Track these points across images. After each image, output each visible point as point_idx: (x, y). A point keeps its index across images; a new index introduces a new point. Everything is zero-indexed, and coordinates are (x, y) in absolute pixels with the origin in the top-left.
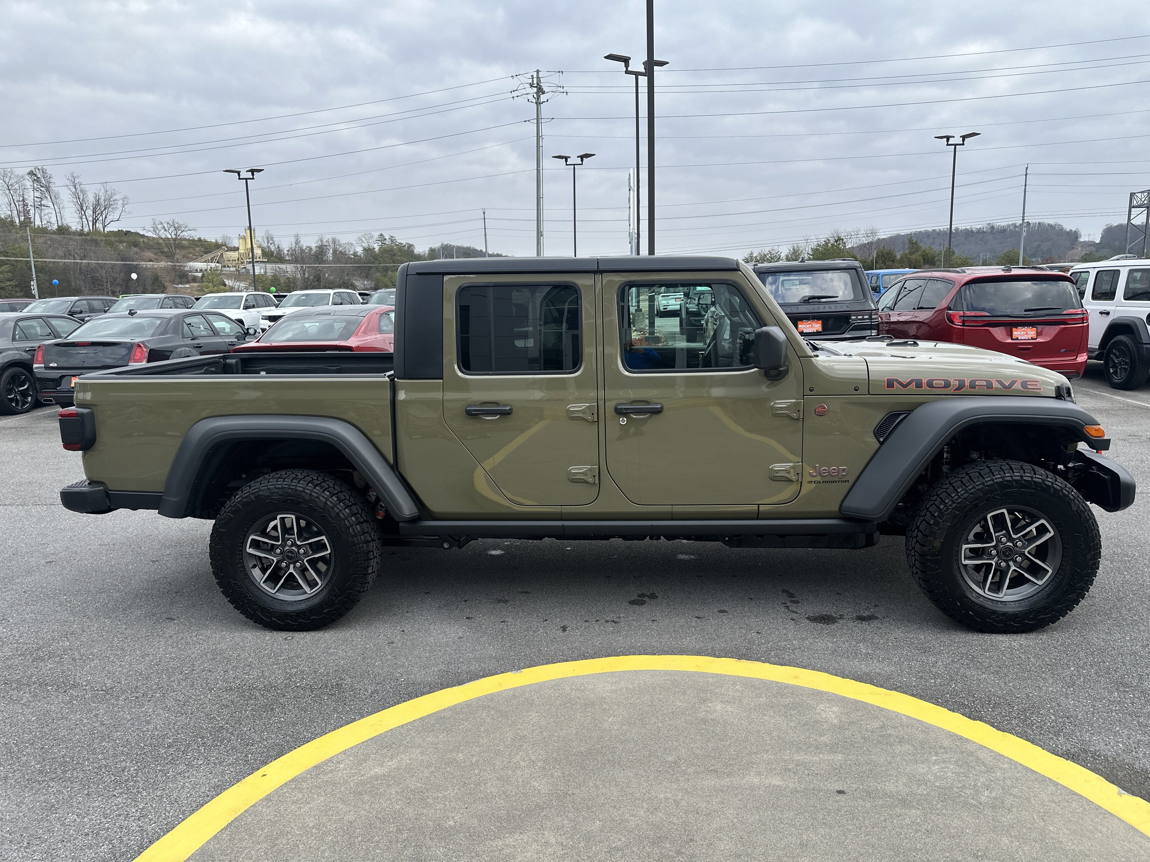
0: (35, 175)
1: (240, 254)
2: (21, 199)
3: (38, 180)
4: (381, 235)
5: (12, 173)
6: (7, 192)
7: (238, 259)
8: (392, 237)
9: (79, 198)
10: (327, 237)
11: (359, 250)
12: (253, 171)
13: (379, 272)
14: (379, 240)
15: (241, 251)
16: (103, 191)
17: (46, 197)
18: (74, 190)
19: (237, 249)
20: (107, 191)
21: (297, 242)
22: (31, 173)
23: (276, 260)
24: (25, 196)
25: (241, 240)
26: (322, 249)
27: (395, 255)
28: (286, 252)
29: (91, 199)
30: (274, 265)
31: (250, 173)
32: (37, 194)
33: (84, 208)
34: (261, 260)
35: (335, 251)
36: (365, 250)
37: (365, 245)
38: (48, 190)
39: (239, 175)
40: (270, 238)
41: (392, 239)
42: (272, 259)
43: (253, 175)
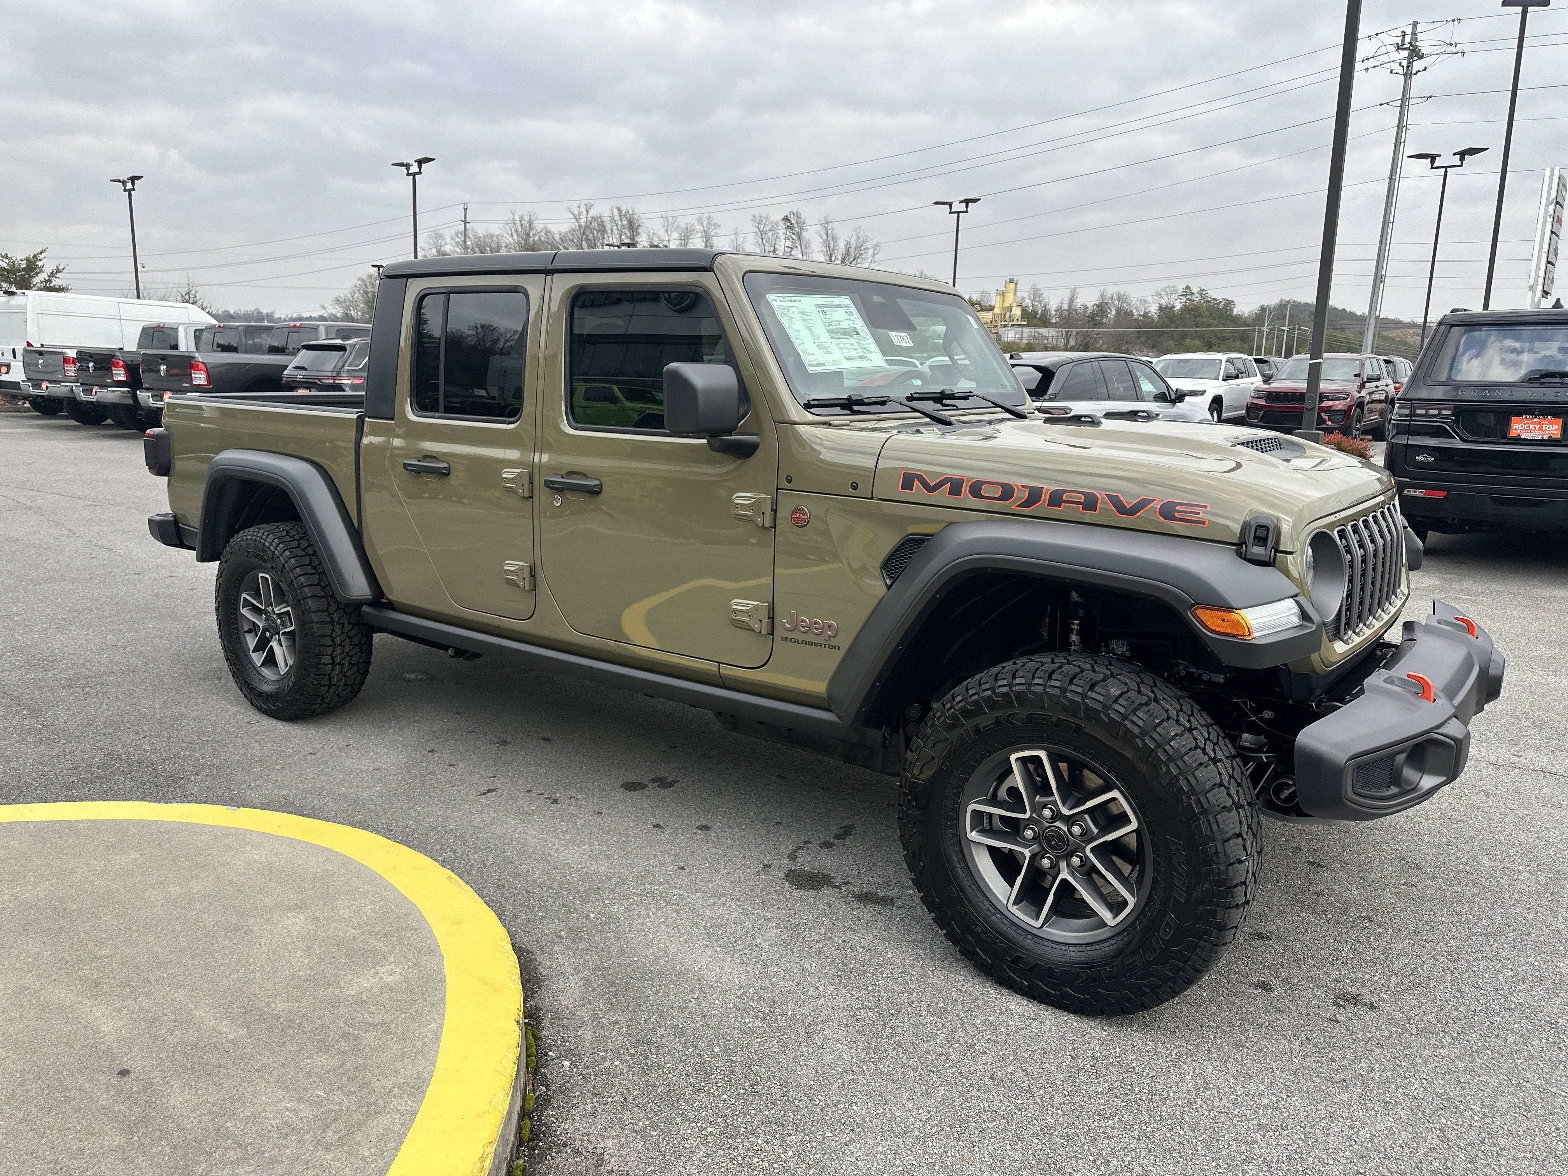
0: (789, 220)
1: (994, 315)
2: (772, 249)
3: (790, 227)
4: (1188, 287)
5: (767, 218)
6: (760, 241)
7: (991, 322)
8: (1203, 290)
9: (829, 247)
10: (1112, 291)
11: (1153, 309)
12: (967, 202)
13: (1173, 339)
14: (1182, 295)
15: (997, 311)
16: (855, 237)
17: (796, 247)
18: (825, 237)
19: (991, 308)
20: (859, 238)
21: (1071, 301)
22: (786, 219)
23: (1039, 322)
24: (777, 246)
25: (998, 297)
26: (1102, 308)
27: (1200, 315)
28: (1054, 313)
29: (841, 246)
30: (1033, 330)
31: (964, 204)
32: (789, 243)
33: (833, 259)
34: (1019, 323)
35: (1118, 311)
36: (1161, 308)
37: (1164, 302)
38: (799, 239)
39: (951, 208)
40: (1036, 294)
41: (1202, 293)
42: (1035, 321)
43: (967, 206)
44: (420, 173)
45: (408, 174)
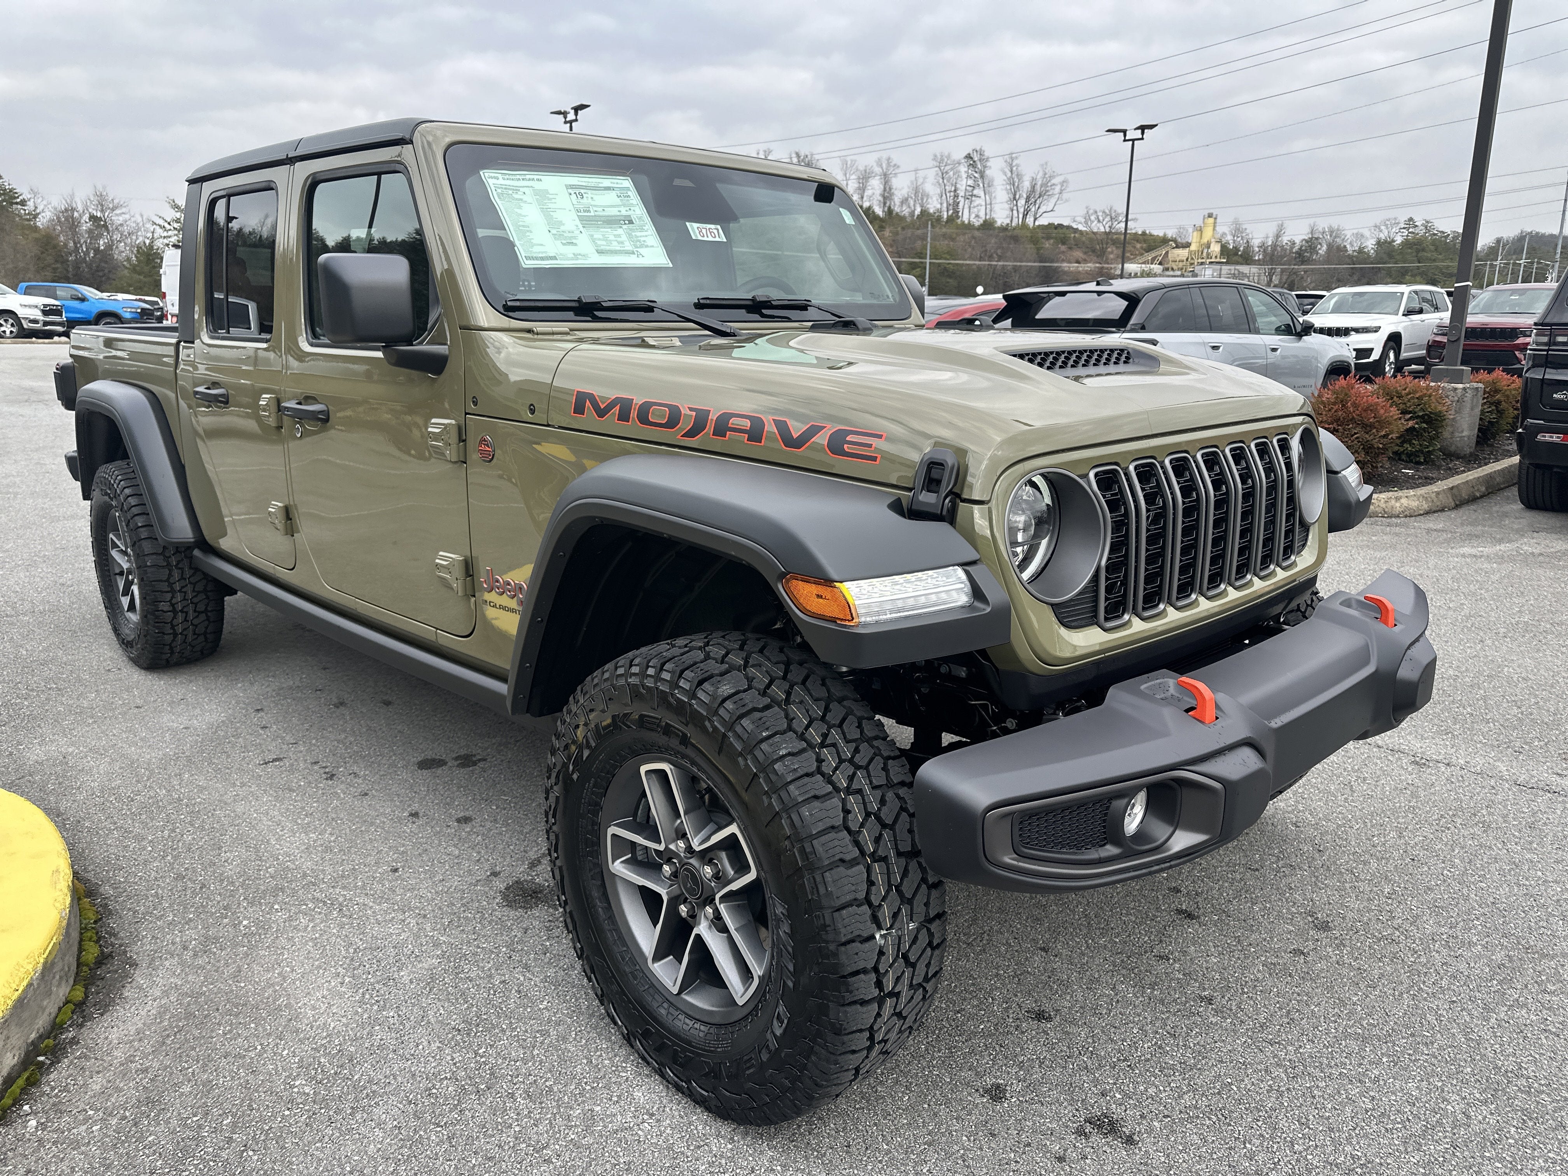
0: (971, 158)
1: (1190, 252)
2: (953, 189)
3: (973, 165)
4: (1411, 219)
5: (949, 157)
6: (941, 181)
7: (1187, 260)
8: (1427, 222)
9: (1014, 185)
10: (1323, 224)
11: (1370, 245)
12: (1143, 128)
13: (1391, 276)
14: (1404, 228)
15: (1193, 247)
16: (1041, 174)
17: (979, 185)
18: (1009, 174)
19: (1187, 245)
20: (1045, 174)
21: (1278, 236)
22: (969, 157)
23: (1240, 260)
24: (958, 186)
25: (1195, 233)
26: (1311, 244)
27: (1423, 250)
28: (1257, 249)
29: (1026, 185)
30: (1232, 267)
31: (1140, 131)
32: (970, 182)
33: (1017, 197)
34: (1218, 260)
35: (1330, 246)
36: (1379, 243)
37: (1382, 236)
38: (982, 177)
39: (1125, 136)
40: (1238, 230)
41: (1427, 225)
42: (1236, 258)
43: (1143, 133)
44: (576, 120)
45: (566, 122)
